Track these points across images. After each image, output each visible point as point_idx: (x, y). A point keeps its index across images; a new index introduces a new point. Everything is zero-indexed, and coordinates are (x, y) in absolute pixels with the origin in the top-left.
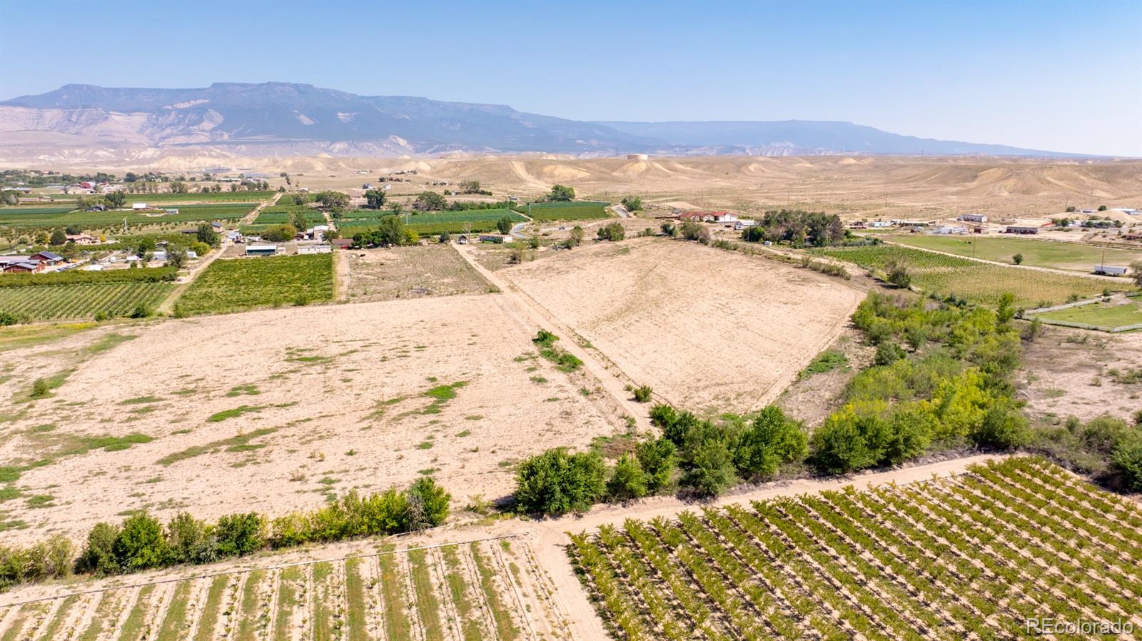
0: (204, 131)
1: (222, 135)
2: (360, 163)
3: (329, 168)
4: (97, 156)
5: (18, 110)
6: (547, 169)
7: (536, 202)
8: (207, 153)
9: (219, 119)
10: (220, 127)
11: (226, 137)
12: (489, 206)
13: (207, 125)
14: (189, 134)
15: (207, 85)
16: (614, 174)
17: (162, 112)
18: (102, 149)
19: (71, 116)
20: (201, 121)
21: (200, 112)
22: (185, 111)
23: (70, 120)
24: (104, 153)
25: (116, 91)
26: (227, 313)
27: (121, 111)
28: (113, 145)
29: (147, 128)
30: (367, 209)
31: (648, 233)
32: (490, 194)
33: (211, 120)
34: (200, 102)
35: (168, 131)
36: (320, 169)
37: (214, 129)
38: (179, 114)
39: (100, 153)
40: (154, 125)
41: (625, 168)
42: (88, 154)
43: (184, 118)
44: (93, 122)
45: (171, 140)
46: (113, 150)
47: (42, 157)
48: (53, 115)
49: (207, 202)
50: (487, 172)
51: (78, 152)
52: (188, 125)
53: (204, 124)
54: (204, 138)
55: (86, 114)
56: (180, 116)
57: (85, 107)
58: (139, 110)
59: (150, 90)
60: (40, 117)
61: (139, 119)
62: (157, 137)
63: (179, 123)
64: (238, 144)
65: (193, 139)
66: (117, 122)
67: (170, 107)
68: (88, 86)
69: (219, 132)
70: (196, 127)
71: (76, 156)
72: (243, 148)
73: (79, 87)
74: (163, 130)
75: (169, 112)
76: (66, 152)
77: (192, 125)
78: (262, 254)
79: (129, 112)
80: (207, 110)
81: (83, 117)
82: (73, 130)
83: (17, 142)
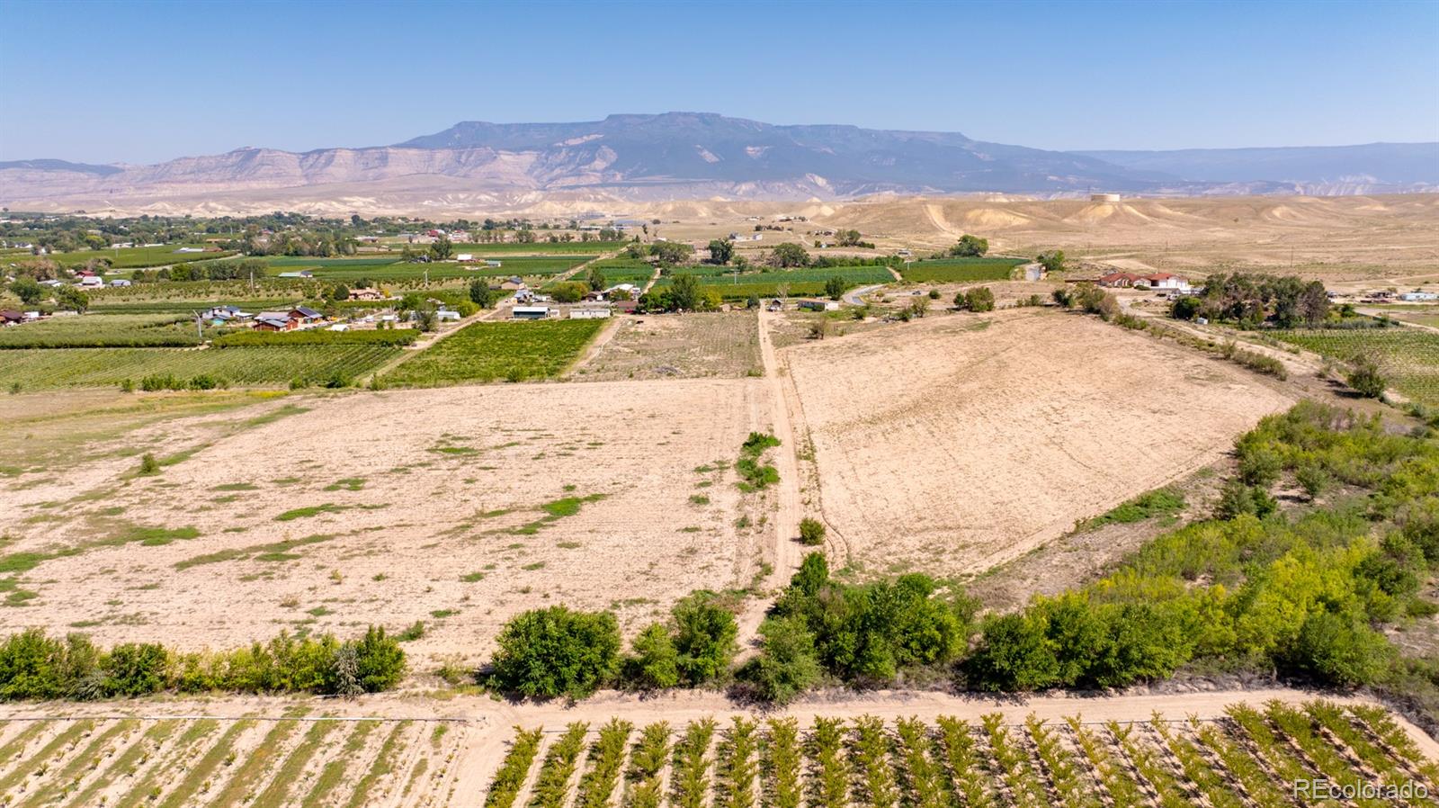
0: (595, 171)
1: (614, 175)
2: (752, 208)
3: (714, 214)
4: (480, 201)
5: (412, 152)
6: (971, 215)
7: (933, 258)
8: (592, 197)
9: (613, 156)
10: (613, 166)
11: (619, 177)
12: (863, 262)
13: (599, 164)
14: (579, 174)
15: (602, 117)
16: (1066, 220)
17: (552, 150)
18: (485, 193)
19: (460, 157)
20: (593, 159)
21: (593, 149)
22: (577, 148)
23: (459, 162)
24: (487, 197)
25: (508, 127)
26: (428, 387)
27: (510, 150)
28: (498, 188)
29: (536, 167)
30: (710, 265)
31: (1033, 302)
32: (872, 246)
33: (604, 158)
34: (593, 137)
35: (557, 171)
36: (704, 215)
37: (606, 169)
38: (570, 152)
39: (483, 197)
40: (543, 164)
41: (1082, 212)
42: (471, 199)
43: (575, 156)
44: (482, 162)
45: (560, 183)
46: (496, 194)
47: (426, 203)
48: (442, 156)
49: (544, 254)
50: (892, 218)
51: (461, 196)
52: (579, 165)
53: (596, 162)
54: (594, 179)
55: (475, 154)
56: (571, 154)
57: (474, 146)
58: (528, 149)
59: (542, 125)
60: (432, 158)
61: (528, 158)
62: (546, 178)
63: (569, 162)
64: (630, 186)
65: (584, 181)
66: (505, 163)
67: (561, 144)
68: (480, 123)
69: (612, 172)
70: (587, 167)
71: (459, 201)
72: (636, 190)
73: (471, 124)
74: (553, 170)
75: (559, 150)
76: (450, 196)
77: (583, 165)
78: (530, 317)
79: (518, 150)
80: (600, 147)
81: (472, 158)
82: (462, 171)
83: (406, 187)
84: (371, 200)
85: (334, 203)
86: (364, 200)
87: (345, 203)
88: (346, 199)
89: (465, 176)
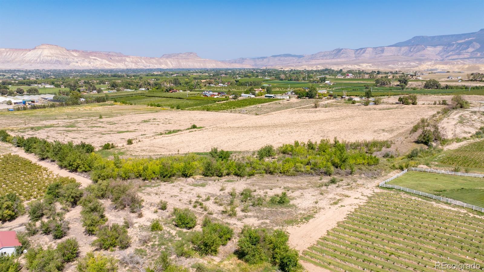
0: (468, 52)
1: (477, 54)
4: (410, 65)
5: (393, 48)
9: (478, 46)
10: (478, 50)
11: (479, 54)
13: (470, 50)
14: (459, 54)
17: (450, 45)
19: (411, 49)
20: (468, 48)
21: (469, 44)
22: (461, 44)
23: (410, 51)
24: (414, 63)
25: (434, 37)
27: (432, 46)
28: (420, 60)
29: (442, 52)
33: (473, 47)
34: (471, 39)
35: (451, 53)
37: (473, 51)
38: (458, 45)
39: (412, 64)
40: (445, 51)
43: (460, 47)
44: (419, 51)
45: (450, 58)
46: (418, 62)
47: (390, 65)
48: (404, 49)
51: (404, 63)
52: (461, 50)
53: (469, 49)
54: (466, 56)
55: (417, 48)
56: (458, 46)
57: (417, 45)
58: (439, 45)
59: (449, 36)
60: (400, 50)
61: (439, 48)
62: (445, 56)
63: (456, 50)
64: (483, 58)
65: (461, 57)
66: (428, 51)
67: (454, 43)
68: (422, 36)
69: (476, 52)
70: (464, 51)
71: (403, 65)
73: (419, 37)
74: (448, 53)
75: (453, 44)
76: (400, 63)
77: (463, 50)
79: (435, 46)
80: (472, 43)
81: (415, 49)
82: (410, 55)
83: (386, 60)
84: (370, 65)
85: (356, 66)
86: (367, 64)
87: (360, 66)
88: (361, 64)
89: (411, 56)
